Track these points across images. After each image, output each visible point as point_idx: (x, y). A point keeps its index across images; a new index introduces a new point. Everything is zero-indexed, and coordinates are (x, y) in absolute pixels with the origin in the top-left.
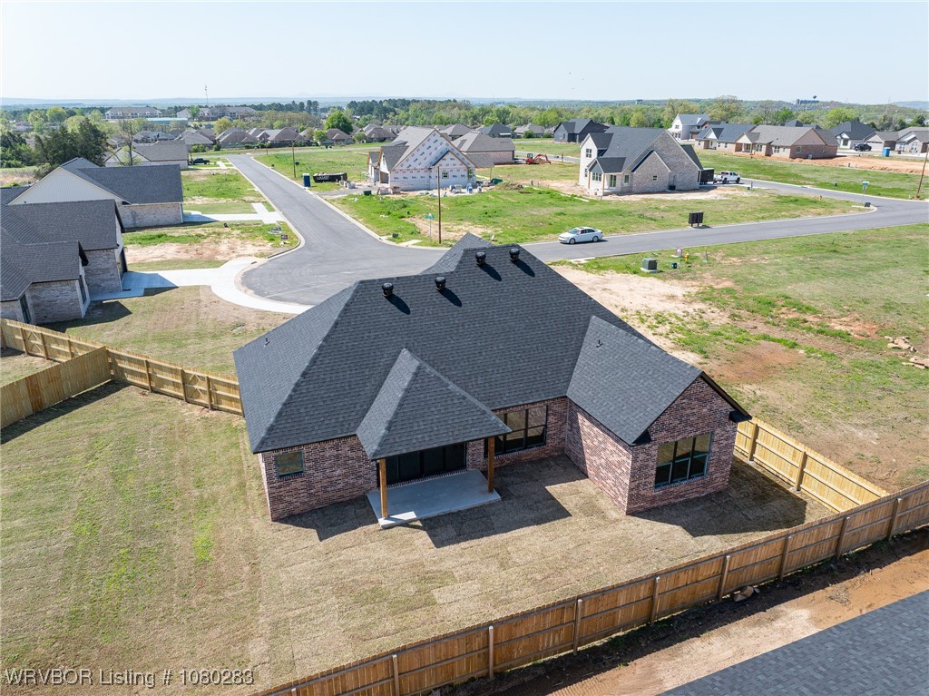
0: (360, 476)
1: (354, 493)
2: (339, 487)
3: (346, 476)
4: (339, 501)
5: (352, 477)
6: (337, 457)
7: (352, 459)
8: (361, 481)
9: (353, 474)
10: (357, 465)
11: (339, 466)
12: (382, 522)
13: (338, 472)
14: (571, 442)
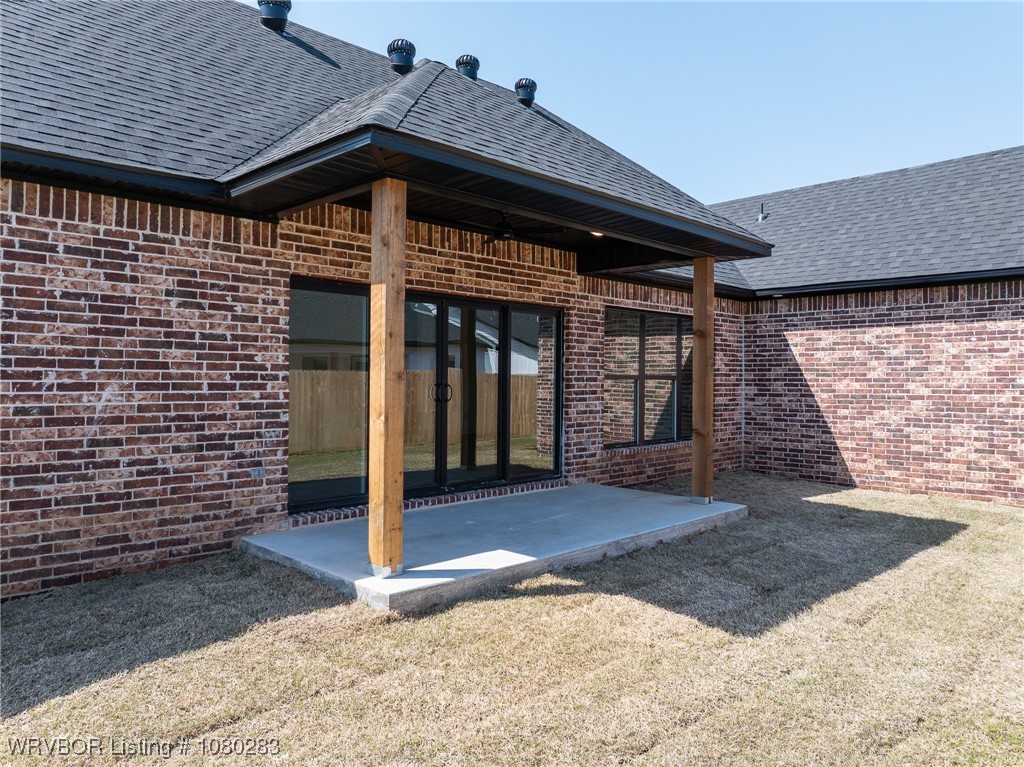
0: (216, 443)
1: (186, 530)
2: (107, 482)
3: (146, 426)
4: (99, 564)
5: (181, 439)
6: (110, 310)
7: (186, 341)
8: (217, 470)
9: (183, 422)
10: (205, 376)
11: (116, 364)
12: (378, 587)
13: (110, 397)
14: (762, 427)
